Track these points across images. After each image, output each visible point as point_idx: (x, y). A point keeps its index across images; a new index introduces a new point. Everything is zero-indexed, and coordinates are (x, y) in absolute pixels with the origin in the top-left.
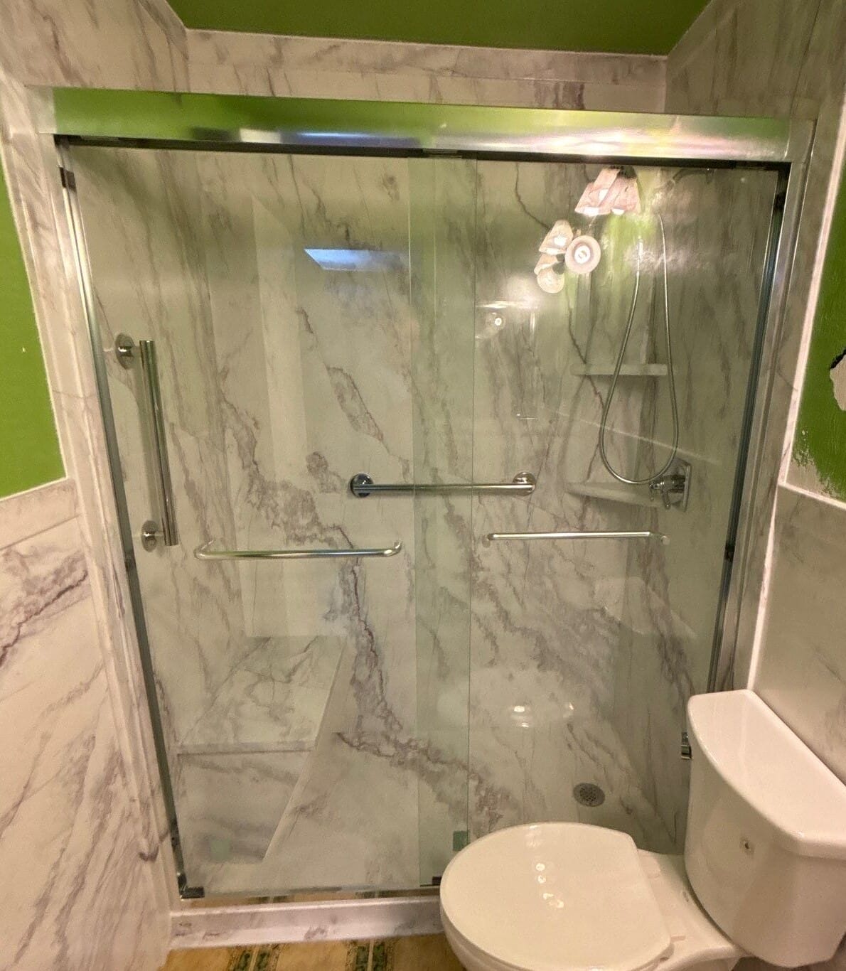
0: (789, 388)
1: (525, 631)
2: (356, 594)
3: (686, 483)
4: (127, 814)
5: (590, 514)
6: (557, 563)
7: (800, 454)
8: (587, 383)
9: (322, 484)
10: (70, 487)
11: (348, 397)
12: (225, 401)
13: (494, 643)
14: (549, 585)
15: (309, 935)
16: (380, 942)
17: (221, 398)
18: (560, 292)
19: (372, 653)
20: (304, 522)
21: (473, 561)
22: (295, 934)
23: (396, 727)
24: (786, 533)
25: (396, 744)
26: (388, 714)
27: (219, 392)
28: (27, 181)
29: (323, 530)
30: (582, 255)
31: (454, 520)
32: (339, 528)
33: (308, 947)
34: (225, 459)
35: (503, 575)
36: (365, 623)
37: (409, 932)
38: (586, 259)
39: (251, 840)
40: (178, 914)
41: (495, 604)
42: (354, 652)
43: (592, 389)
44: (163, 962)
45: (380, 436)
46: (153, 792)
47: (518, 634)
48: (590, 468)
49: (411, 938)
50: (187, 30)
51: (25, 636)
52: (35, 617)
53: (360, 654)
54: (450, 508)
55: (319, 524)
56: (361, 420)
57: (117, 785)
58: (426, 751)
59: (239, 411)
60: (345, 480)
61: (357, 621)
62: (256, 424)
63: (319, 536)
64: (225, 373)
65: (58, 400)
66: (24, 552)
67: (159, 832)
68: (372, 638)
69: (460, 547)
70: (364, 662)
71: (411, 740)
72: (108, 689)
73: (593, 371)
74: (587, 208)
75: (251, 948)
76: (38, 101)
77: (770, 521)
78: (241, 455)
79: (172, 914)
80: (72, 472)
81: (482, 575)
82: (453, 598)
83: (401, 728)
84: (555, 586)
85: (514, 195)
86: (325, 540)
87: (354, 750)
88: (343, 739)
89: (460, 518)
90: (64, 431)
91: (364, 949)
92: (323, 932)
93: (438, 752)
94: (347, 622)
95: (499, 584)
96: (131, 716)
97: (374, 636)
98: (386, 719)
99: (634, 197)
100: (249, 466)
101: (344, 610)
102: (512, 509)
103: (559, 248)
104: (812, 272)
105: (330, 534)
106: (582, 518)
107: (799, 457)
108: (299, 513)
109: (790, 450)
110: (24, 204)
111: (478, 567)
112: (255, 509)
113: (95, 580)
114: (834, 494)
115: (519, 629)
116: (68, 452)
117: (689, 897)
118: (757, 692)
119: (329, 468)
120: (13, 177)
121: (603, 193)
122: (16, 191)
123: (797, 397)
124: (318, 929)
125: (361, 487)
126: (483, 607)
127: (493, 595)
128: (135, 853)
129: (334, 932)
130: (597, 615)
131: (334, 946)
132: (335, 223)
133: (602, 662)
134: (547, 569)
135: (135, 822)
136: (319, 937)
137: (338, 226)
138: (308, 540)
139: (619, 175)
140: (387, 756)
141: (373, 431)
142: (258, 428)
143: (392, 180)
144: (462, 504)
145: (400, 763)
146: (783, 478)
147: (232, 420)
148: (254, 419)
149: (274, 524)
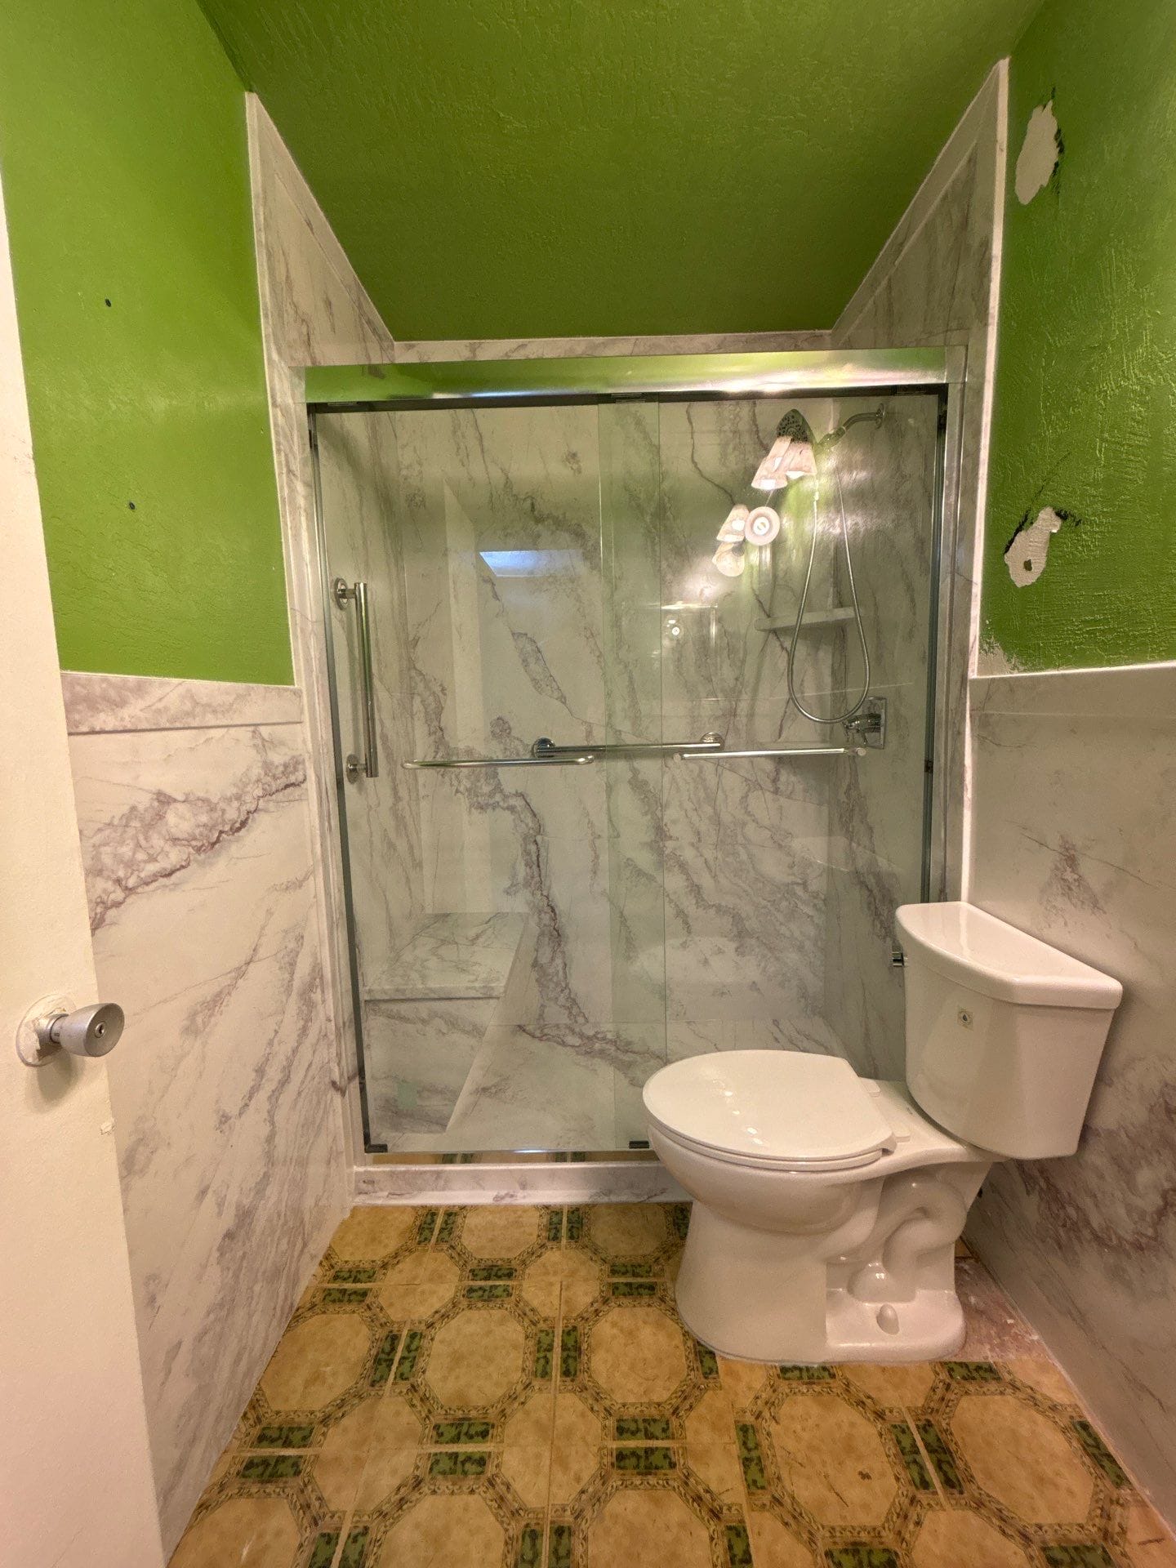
0: (969, 582)
1: (719, 909)
2: (539, 866)
3: (883, 721)
4: (323, 1033)
5: (784, 776)
6: (750, 829)
7: (987, 643)
8: (772, 637)
9: (506, 749)
10: (297, 694)
11: (532, 660)
12: (415, 668)
13: (686, 923)
14: (744, 856)
15: (497, 1198)
16: (574, 1208)
17: (412, 665)
18: (741, 575)
19: (555, 935)
20: (486, 789)
21: (662, 829)
22: (483, 1197)
23: (581, 1020)
24: (983, 724)
25: (582, 1036)
26: (572, 1005)
27: (410, 659)
28: (285, 436)
29: (505, 797)
30: (761, 527)
31: (638, 785)
32: (522, 795)
33: (495, 1209)
34: (413, 728)
35: (693, 845)
36: (547, 897)
37: (605, 1199)
38: (764, 531)
39: (435, 1104)
40: (361, 1169)
41: (685, 877)
42: (536, 930)
43: (778, 644)
44: (347, 1215)
45: (563, 699)
46: (344, 1023)
47: (712, 911)
48: (781, 726)
49: (609, 1205)
50: (395, 343)
51: (261, 810)
52: (268, 797)
53: (542, 934)
54: (635, 772)
55: (501, 791)
56: (544, 682)
57: (317, 996)
58: (616, 1042)
59: (427, 677)
60: (528, 745)
61: (539, 897)
62: (443, 690)
63: (501, 804)
64: (416, 641)
65: (294, 617)
66: (266, 736)
67: (348, 1072)
68: (555, 914)
69: (646, 814)
70: (546, 943)
71: (597, 1033)
72: (315, 897)
73: (779, 624)
74: (764, 482)
75: (438, 1208)
76: (296, 380)
77: (965, 716)
78: (428, 721)
79: (356, 1169)
80: (300, 683)
81: (670, 844)
82: (640, 870)
83: (587, 1021)
84: (751, 857)
85: (690, 461)
86: (508, 808)
87: (536, 1041)
88: (524, 1031)
89: (646, 783)
90: (296, 646)
91: (557, 1213)
92: (512, 1196)
93: (629, 1043)
94: (529, 897)
95: (688, 854)
96: (331, 934)
97: (557, 912)
98: (569, 1009)
99: (808, 459)
100: (435, 733)
101: (527, 884)
102: (701, 771)
103: (737, 533)
104: (977, 474)
105: (512, 802)
106: (775, 781)
107: (986, 647)
108: (482, 780)
109: (977, 643)
110: (283, 454)
111: (666, 835)
112: (440, 777)
113: (311, 786)
114: (1022, 668)
115: (713, 905)
116: (298, 664)
117: (913, 1111)
118: (971, 902)
119: (513, 732)
120: (277, 433)
121: (778, 461)
122: (278, 443)
123: (977, 590)
124: (507, 1194)
125: (546, 751)
126: (674, 882)
127: (683, 867)
128: (327, 1080)
129: (524, 1197)
130: (799, 891)
131: (525, 1209)
132: (523, 497)
133: (808, 944)
134: (740, 839)
135: (330, 1045)
136: (507, 1201)
137: (525, 500)
138: (490, 807)
139: (793, 440)
140: (573, 1046)
141: (556, 694)
142: (445, 694)
143: (574, 455)
144: (648, 768)
145: (587, 1053)
146: (973, 671)
147: (421, 687)
148: (441, 685)
149: (457, 791)
